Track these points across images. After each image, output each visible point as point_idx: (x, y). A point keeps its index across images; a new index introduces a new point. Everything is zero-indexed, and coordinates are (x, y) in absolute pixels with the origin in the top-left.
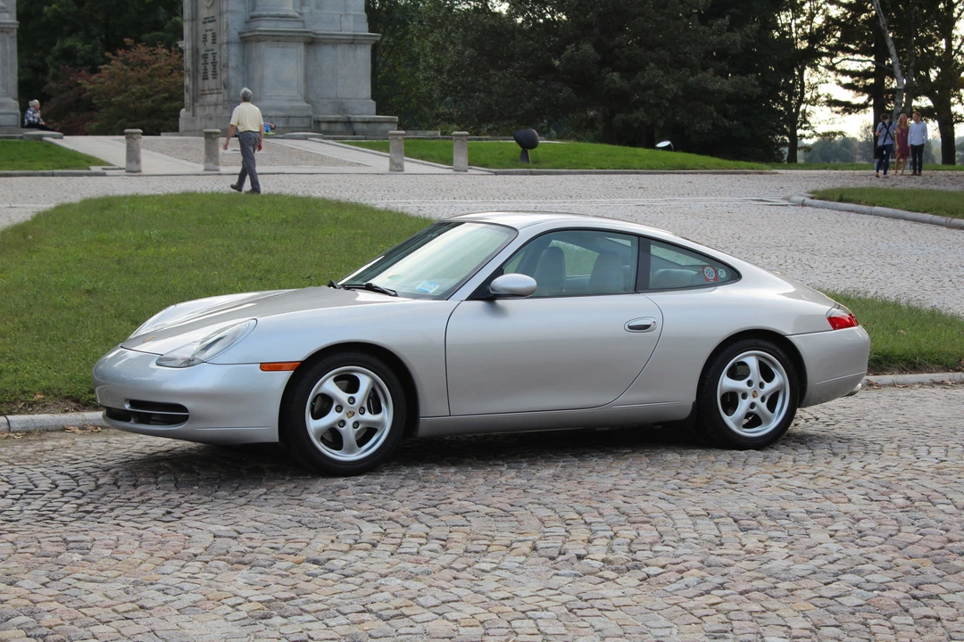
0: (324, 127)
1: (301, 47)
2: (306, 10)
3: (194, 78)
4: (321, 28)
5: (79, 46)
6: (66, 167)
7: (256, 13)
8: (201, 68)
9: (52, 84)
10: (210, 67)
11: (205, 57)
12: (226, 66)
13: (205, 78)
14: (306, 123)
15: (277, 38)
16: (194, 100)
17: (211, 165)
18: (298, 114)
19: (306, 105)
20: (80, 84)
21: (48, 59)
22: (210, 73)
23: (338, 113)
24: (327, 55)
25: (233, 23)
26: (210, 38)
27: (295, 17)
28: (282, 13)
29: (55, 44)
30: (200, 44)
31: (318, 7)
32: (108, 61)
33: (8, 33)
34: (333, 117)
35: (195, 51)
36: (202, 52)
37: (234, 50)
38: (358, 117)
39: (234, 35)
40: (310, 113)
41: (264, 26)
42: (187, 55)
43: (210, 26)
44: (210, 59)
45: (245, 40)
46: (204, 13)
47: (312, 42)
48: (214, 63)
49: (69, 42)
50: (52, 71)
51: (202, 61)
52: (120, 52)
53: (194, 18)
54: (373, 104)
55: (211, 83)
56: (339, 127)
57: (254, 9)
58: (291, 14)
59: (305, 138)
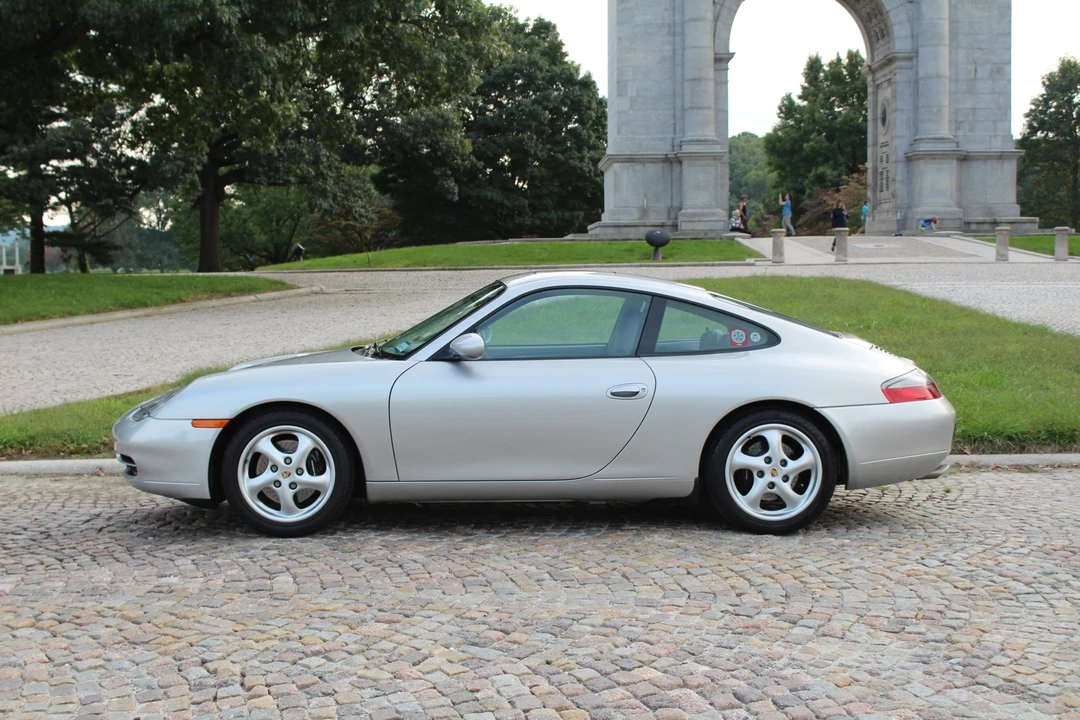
0: (973, 227)
1: (954, 163)
2: (960, 133)
3: (875, 192)
4: (972, 148)
5: (829, 172)
6: (729, 260)
7: (917, 137)
8: (879, 182)
9: (807, 202)
10: (884, 181)
11: (882, 173)
12: (894, 180)
13: (881, 191)
14: (958, 223)
15: (933, 156)
16: (874, 208)
17: (840, 257)
18: (951, 217)
19: (957, 209)
20: (825, 201)
21: (806, 182)
22: (885, 187)
23: (987, 215)
24: (978, 170)
25: (900, 147)
26: (884, 159)
27: (949, 139)
28: (938, 136)
29: (810, 172)
30: (879, 164)
31: (971, 130)
32: (847, 183)
33: (719, 160)
34: (981, 219)
35: (875, 169)
36: (880, 170)
37: (901, 167)
38: (1004, 219)
39: (901, 155)
40: (961, 216)
41: (923, 147)
42: (870, 172)
43: (885, 149)
44: (884, 176)
45: (909, 159)
46: (881, 139)
47: (964, 159)
48: (887, 178)
49: (821, 170)
50: (808, 191)
51: (879, 177)
52: (855, 175)
53: (875, 144)
54: (1017, 208)
55: (885, 194)
56: (986, 227)
57: (916, 133)
58: (947, 136)
59: (948, 236)
